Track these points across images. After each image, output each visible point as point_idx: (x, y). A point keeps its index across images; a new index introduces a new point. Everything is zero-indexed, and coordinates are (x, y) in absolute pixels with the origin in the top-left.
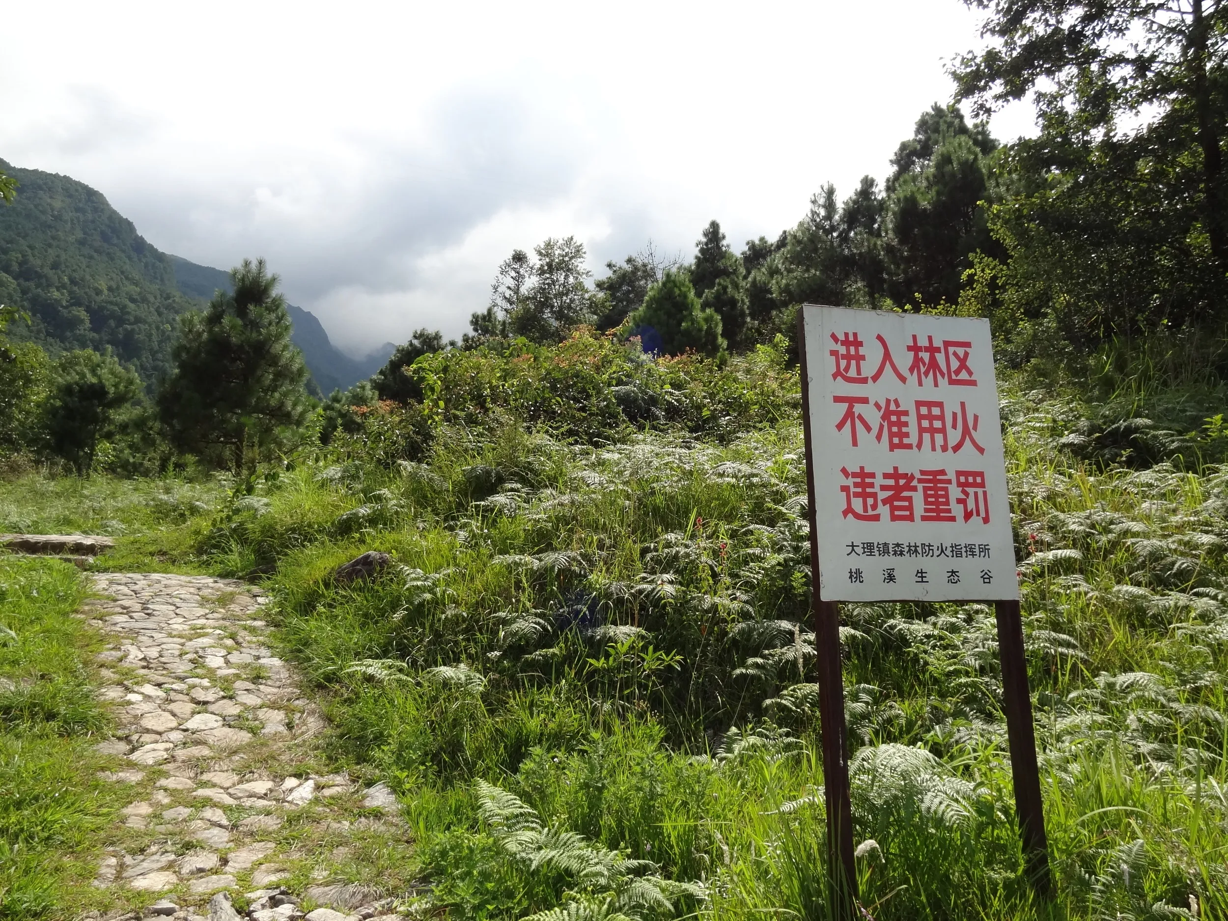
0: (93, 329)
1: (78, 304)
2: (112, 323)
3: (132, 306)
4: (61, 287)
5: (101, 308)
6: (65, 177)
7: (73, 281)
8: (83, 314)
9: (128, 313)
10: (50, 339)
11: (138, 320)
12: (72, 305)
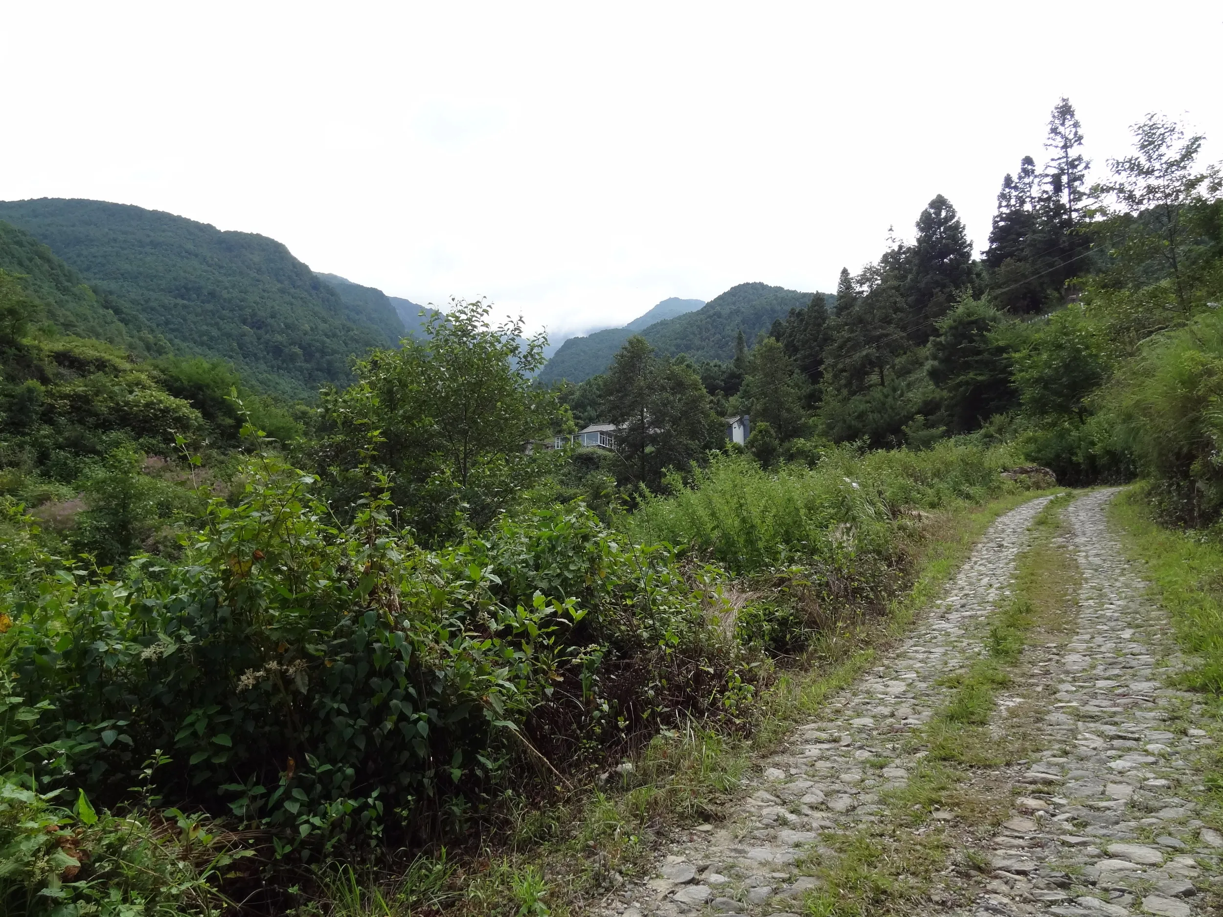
0: (306, 361)
1: (293, 343)
2: (318, 355)
3: (328, 340)
4: (281, 332)
5: (310, 345)
6: (258, 235)
7: (287, 326)
8: (297, 350)
9: (327, 347)
10: (281, 372)
11: (334, 352)
12: (290, 345)
